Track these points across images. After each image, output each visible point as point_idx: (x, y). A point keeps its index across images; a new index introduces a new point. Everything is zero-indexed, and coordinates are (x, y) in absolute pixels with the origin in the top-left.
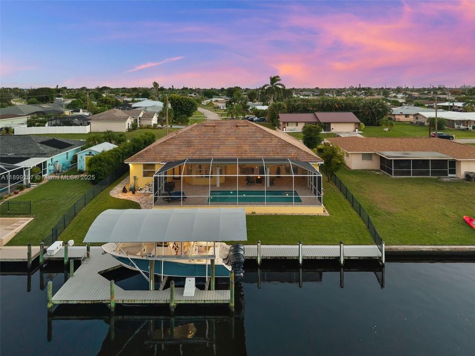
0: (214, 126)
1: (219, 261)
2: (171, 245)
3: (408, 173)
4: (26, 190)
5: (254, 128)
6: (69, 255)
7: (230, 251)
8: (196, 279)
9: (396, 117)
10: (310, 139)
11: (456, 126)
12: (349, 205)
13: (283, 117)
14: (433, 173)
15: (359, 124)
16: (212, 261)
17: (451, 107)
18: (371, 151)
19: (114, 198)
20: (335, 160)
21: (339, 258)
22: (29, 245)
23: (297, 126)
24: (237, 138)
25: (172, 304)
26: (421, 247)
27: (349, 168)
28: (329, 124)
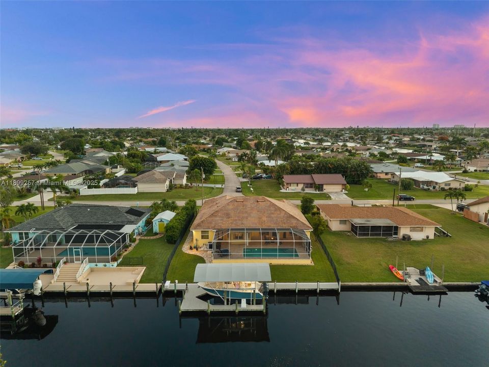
0: (243, 202)
1: (257, 291)
2: (232, 283)
3: (367, 235)
4: (130, 249)
5: (269, 203)
6: (177, 289)
7: (261, 286)
8: (246, 300)
9: (378, 175)
10: (306, 207)
11: (421, 186)
12: (326, 258)
13: (287, 178)
14: (383, 235)
15: (345, 185)
16: (254, 291)
17: (429, 160)
18: (346, 218)
19: (186, 253)
20: (321, 227)
21: (317, 289)
22: (156, 283)
23: (297, 186)
24: (258, 211)
25: (237, 311)
26: (361, 283)
27: (330, 229)
28: (322, 185)
